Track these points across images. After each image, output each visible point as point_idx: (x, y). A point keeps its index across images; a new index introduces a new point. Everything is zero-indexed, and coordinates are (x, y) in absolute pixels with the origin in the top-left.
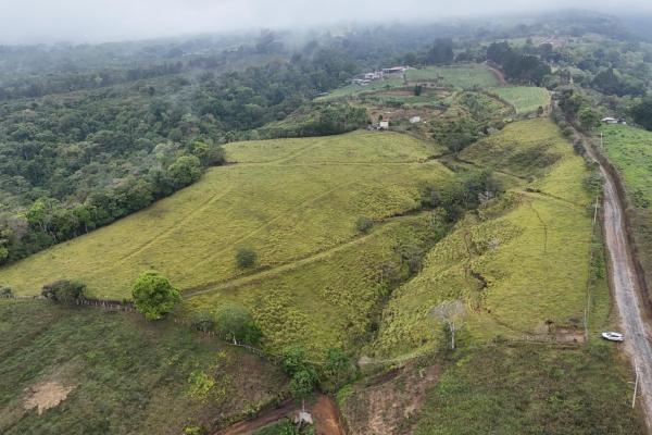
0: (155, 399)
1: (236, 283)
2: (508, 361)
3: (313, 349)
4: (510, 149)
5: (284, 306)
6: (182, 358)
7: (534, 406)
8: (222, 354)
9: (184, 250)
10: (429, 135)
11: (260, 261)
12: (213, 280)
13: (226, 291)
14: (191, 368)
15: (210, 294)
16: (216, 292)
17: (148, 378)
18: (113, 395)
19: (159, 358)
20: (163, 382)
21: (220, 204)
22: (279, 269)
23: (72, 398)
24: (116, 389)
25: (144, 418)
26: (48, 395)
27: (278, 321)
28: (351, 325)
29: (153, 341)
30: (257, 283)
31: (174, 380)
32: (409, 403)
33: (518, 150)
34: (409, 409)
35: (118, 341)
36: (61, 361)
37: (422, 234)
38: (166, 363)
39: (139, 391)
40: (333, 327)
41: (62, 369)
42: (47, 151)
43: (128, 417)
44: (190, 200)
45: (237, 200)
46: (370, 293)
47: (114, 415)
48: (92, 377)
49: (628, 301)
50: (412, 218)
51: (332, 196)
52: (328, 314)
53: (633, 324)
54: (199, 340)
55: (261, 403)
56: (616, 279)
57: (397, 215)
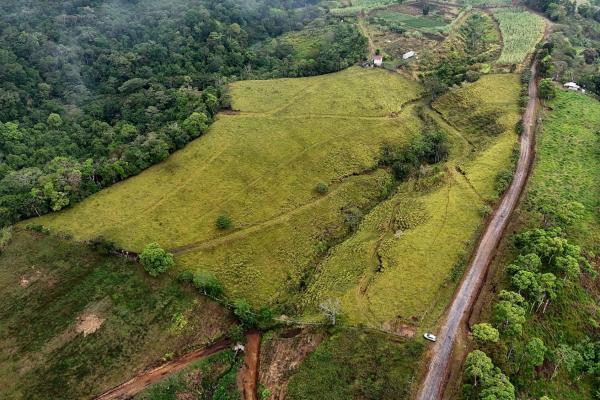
0: (150, 332)
1: (214, 243)
2: (359, 344)
3: (258, 298)
4: (473, 108)
5: (245, 263)
6: (170, 302)
7: (357, 382)
8: (196, 301)
9: (184, 209)
10: (415, 74)
11: (236, 224)
12: (199, 240)
13: (206, 251)
14: (174, 311)
15: (196, 253)
16: (199, 250)
17: (148, 316)
18: (126, 327)
19: (156, 302)
20: (155, 320)
21: (217, 163)
22: (248, 231)
23: (103, 327)
24: (128, 323)
25: (142, 345)
26: (90, 324)
27: (237, 276)
28: (289, 278)
29: (154, 288)
30: (230, 243)
31: (163, 319)
32: (294, 359)
33: (478, 111)
34: (293, 364)
35: (132, 287)
36: (98, 299)
37: (369, 193)
38: (160, 305)
39: (141, 325)
40: (276, 280)
41: (98, 305)
42: (102, 59)
43: (132, 343)
44: (196, 156)
45: (230, 159)
46: (311, 251)
47: (125, 342)
48: (115, 313)
49: (459, 307)
50: (366, 178)
51: (305, 157)
52: (275, 269)
53: (451, 328)
54: (182, 289)
55: (215, 337)
56: (465, 283)
57: (354, 174)
